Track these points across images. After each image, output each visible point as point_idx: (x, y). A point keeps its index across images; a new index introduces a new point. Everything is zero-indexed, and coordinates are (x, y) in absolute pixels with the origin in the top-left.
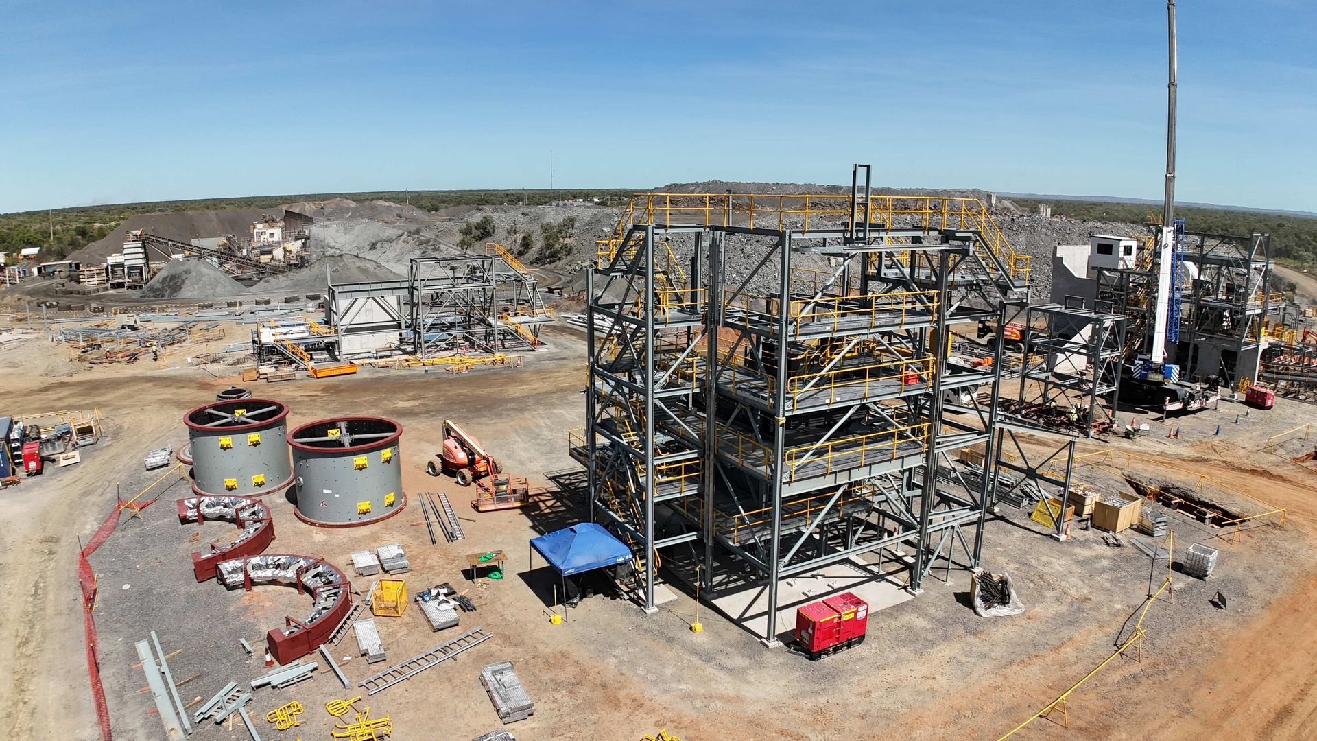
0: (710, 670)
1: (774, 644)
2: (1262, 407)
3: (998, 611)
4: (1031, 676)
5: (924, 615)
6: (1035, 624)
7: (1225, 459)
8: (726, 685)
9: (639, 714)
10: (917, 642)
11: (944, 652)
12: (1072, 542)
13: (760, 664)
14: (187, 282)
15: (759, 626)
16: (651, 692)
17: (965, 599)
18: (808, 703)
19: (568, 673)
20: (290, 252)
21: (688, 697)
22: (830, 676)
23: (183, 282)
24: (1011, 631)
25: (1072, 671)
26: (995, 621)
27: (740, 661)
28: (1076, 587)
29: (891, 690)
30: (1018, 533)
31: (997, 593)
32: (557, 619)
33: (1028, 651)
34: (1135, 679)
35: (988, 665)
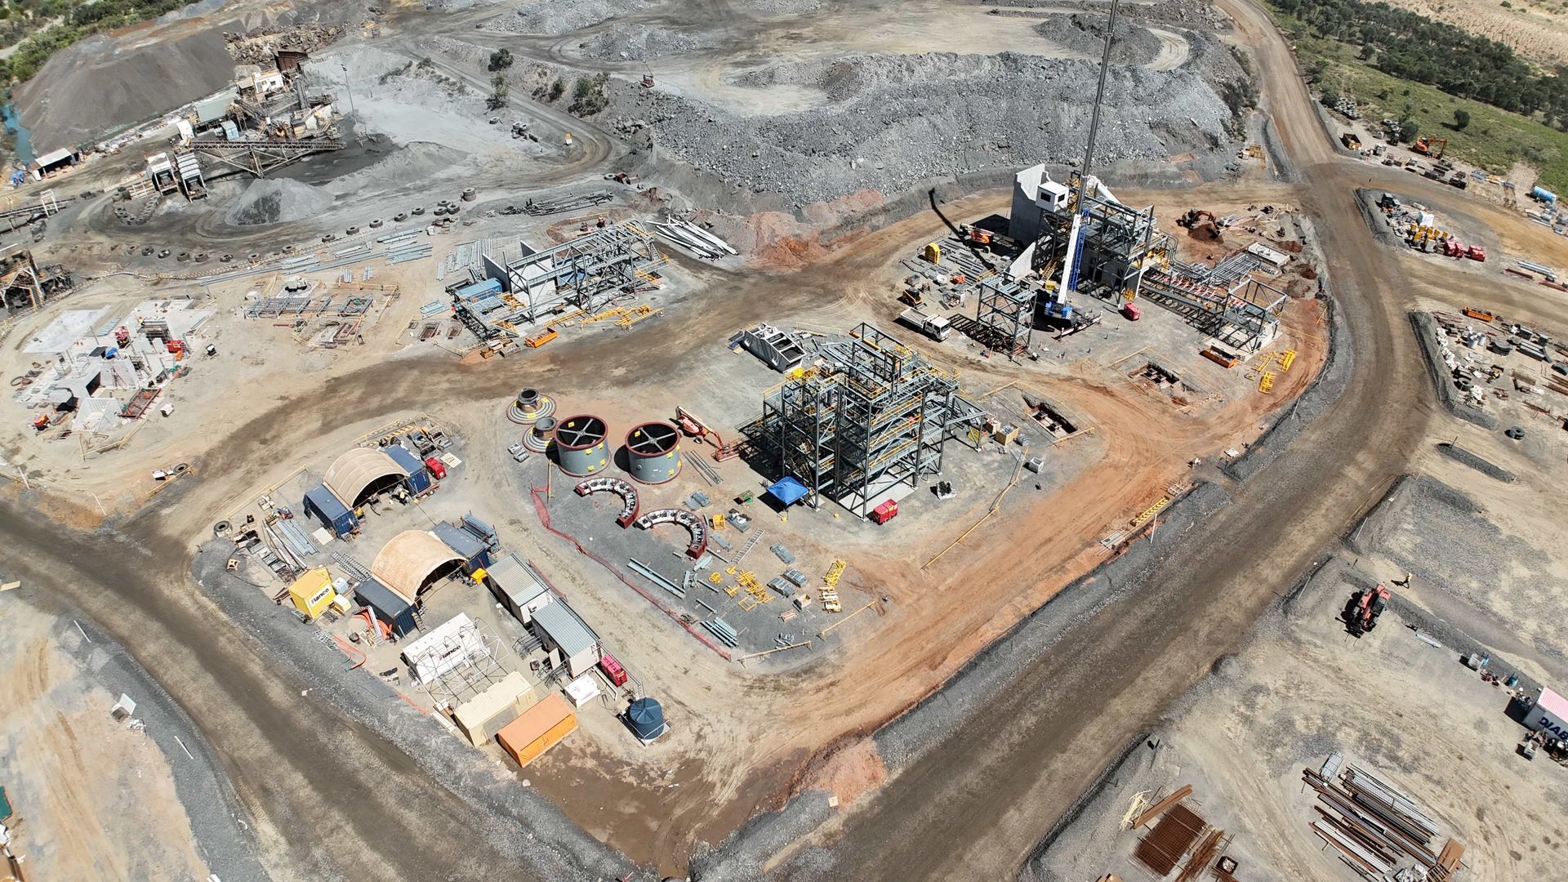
0: (846, 534)
1: (866, 519)
2: (1131, 319)
3: (947, 496)
4: (956, 526)
5: (918, 500)
6: (960, 501)
7: (1086, 377)
8: (852, 539)
9: (828, 555)
10: (916, 513)
11: (926, 517)
12: (984, 452)
13: (862, 529)
14: (281, 203)
15: (859, 511)
16: (829, 546)
17: (934, 490)
18: (881, 543)
19: (799, 543)
20: (323, 120)
21: (841, 546)
22: (887, 532)
23: (278, 205)
24: (950, 506)
25: (971, 523)
26: (945, 501)
27: (855, 529)
28: (979, 481)
29: (907, 535)
30: (961, 447)
31: (946, 489)
32: (785, 519)
33: (956, 514)
34: (994, 525)
35: (941, 522)
